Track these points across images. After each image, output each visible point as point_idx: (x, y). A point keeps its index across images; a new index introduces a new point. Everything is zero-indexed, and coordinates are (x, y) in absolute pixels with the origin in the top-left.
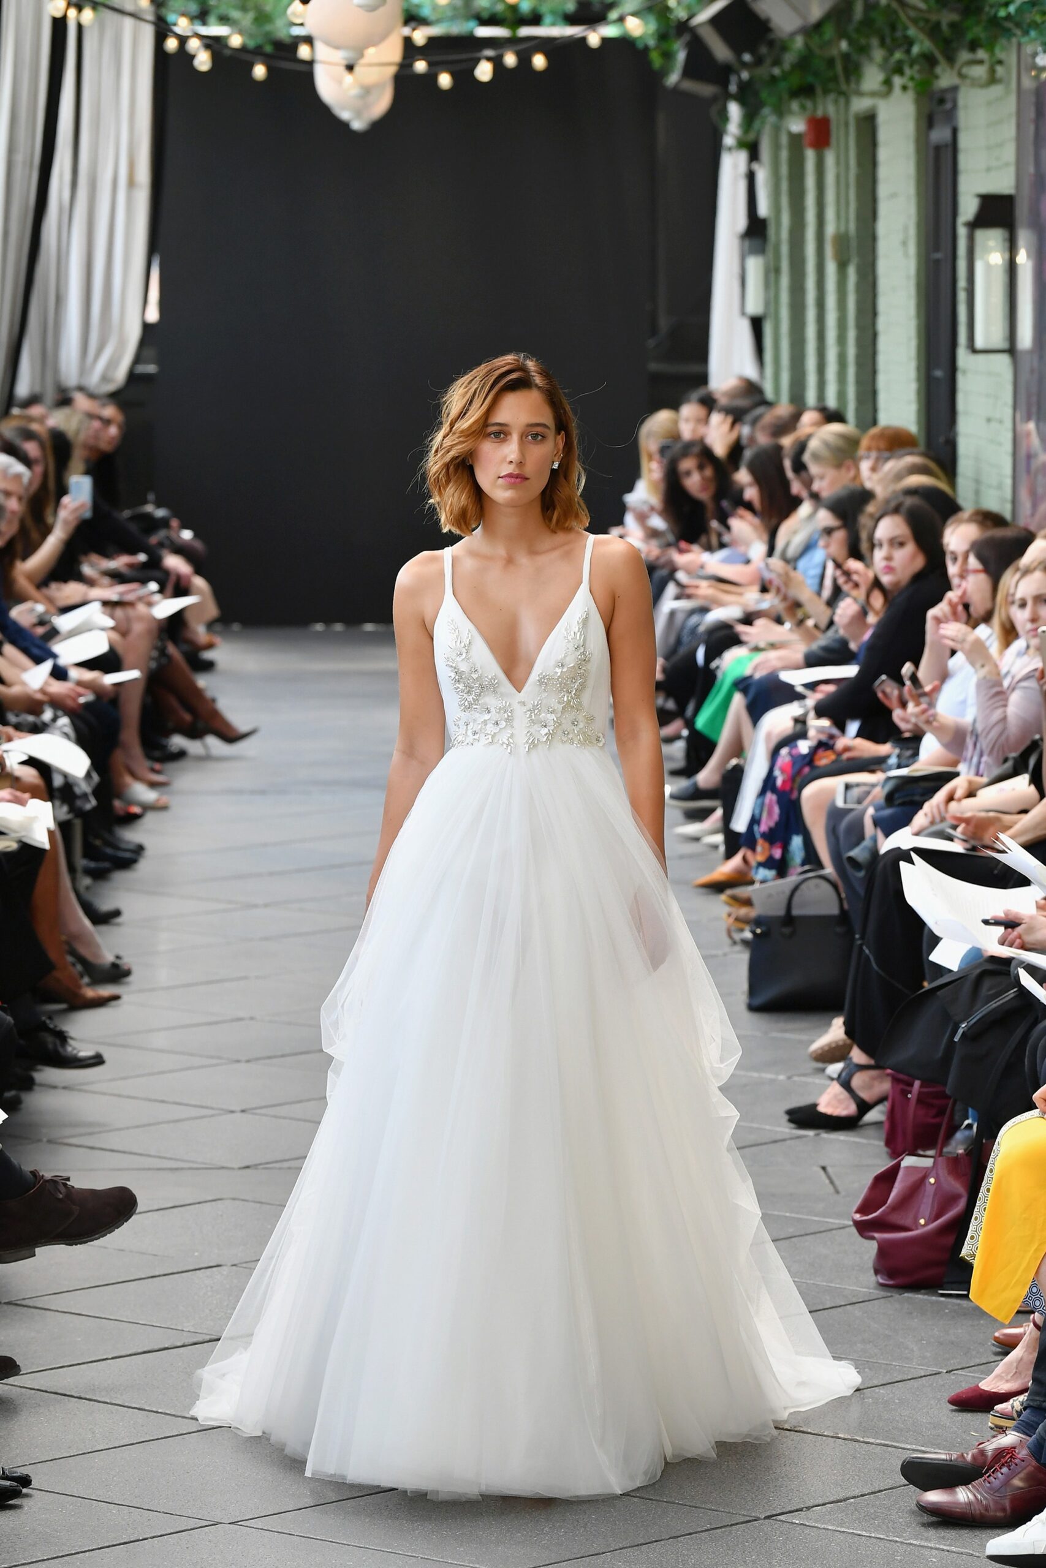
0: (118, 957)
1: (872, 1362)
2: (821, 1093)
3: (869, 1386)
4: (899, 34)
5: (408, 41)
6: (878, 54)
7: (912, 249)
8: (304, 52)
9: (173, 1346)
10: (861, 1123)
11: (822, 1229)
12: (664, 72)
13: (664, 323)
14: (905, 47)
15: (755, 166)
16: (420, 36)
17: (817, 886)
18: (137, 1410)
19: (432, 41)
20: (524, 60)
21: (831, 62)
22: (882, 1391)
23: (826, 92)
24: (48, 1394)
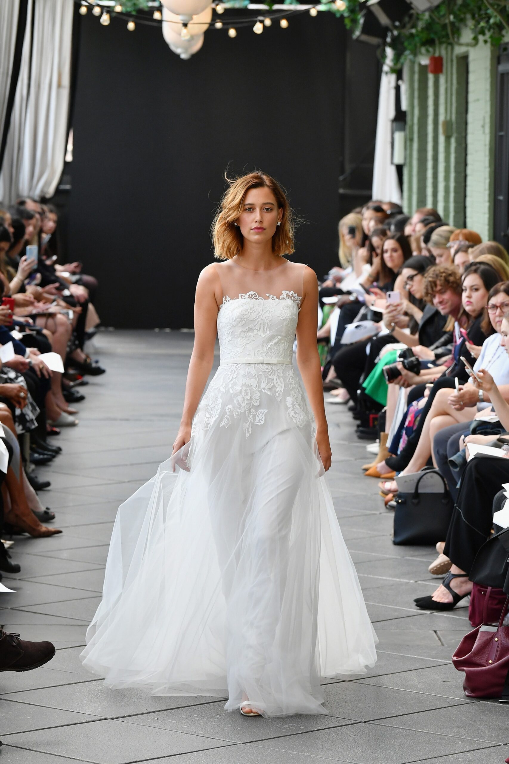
0: (47, 509)
1: (463, 738)
2: (434, 590)
3: (461, 751)
4: (483, 12)
5: (214, 11)
6: (471, 23)
7: (487, 130)
8: (157, 15)
9: (80, 722)
10: (455, 607)
11: (434, 665)
12: (352, 31)
13: (348, 167)
14: (486, 19)
15: (400, 82)
16: (220, 9)
17: (432, 477)
18: (61, 757)
19: (227, 11)
20: (276, 23)
21: (444, 26)
22: (468, 754)
23: (441, 43)
24: (12, 747)
